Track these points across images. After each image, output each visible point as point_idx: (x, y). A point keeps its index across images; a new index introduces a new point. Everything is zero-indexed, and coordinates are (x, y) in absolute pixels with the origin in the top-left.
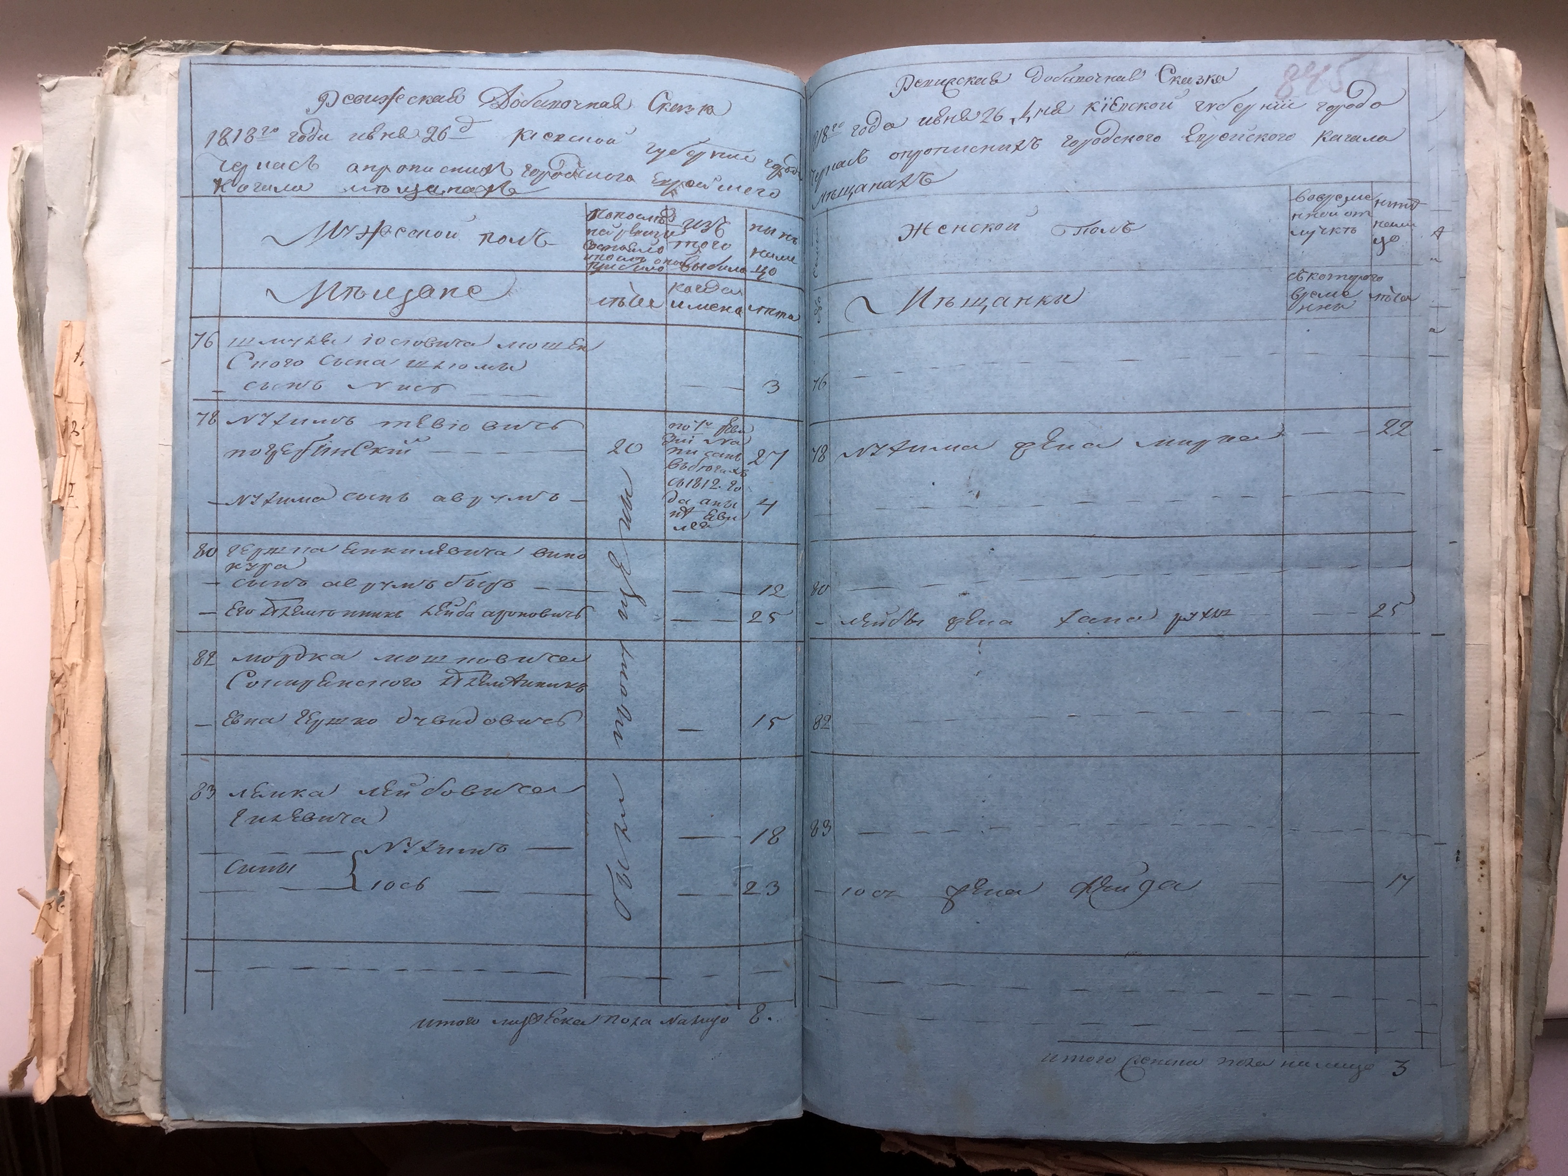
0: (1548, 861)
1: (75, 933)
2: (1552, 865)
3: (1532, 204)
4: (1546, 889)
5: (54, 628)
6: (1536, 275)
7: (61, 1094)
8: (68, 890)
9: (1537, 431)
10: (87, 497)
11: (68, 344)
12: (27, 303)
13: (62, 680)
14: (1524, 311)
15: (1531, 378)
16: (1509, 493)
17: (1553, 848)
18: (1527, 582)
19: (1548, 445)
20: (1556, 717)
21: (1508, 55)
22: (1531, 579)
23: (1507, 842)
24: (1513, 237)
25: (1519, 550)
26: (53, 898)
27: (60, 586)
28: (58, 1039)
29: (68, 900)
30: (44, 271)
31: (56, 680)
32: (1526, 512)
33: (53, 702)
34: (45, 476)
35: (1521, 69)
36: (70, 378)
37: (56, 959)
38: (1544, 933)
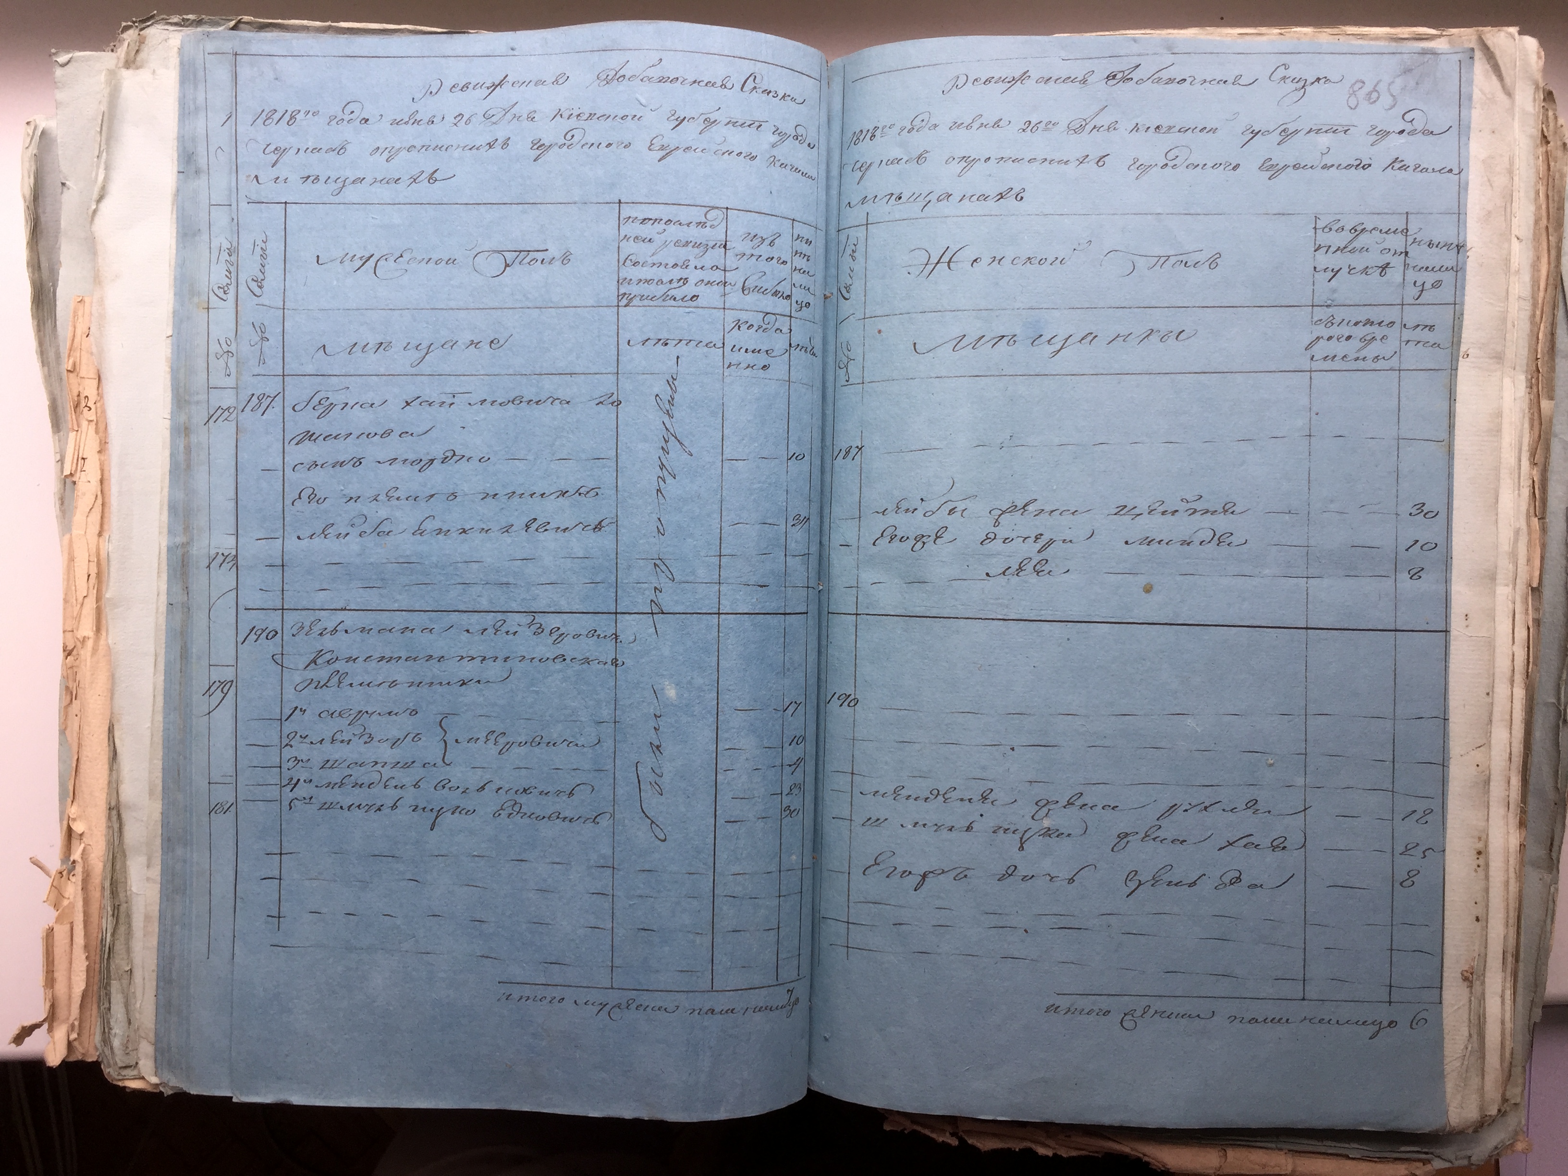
0: (1551, 850)
1: (86, 902)
2: (1554, 855)
3: (1550, 194)
4: (1548, 877)
5: (66, 601)
6: (1553, 265)
7: (72, 1059)
8: (80, 860)
9: (1551, 421)
10: (99, 472)
11: (80, 320)
12: (41, 277)
13: (75, 652)
14: (1540, 301)
15: (1545, 369)
16: (1522, 484)
17: (1557, 839)
18: (1537, 573)
19: (1561, 436)
20: (1562, 708)
21: (1531, 43)
22: (1540, 570)
23: (1511, 831)
24: (1532, 227)
25: (1530, 541)
26: (64, 867)
27: (71, 559)
28: (69, 1006)
29: (79, 869)
30: (57, 246)
31: (68, 652)
32: (1537, 504)
33: (65, 674)
34: (58, 451)
35: (1543, 58)
36: (83, 353)
37: (68, 927)
38: (1545, 922)
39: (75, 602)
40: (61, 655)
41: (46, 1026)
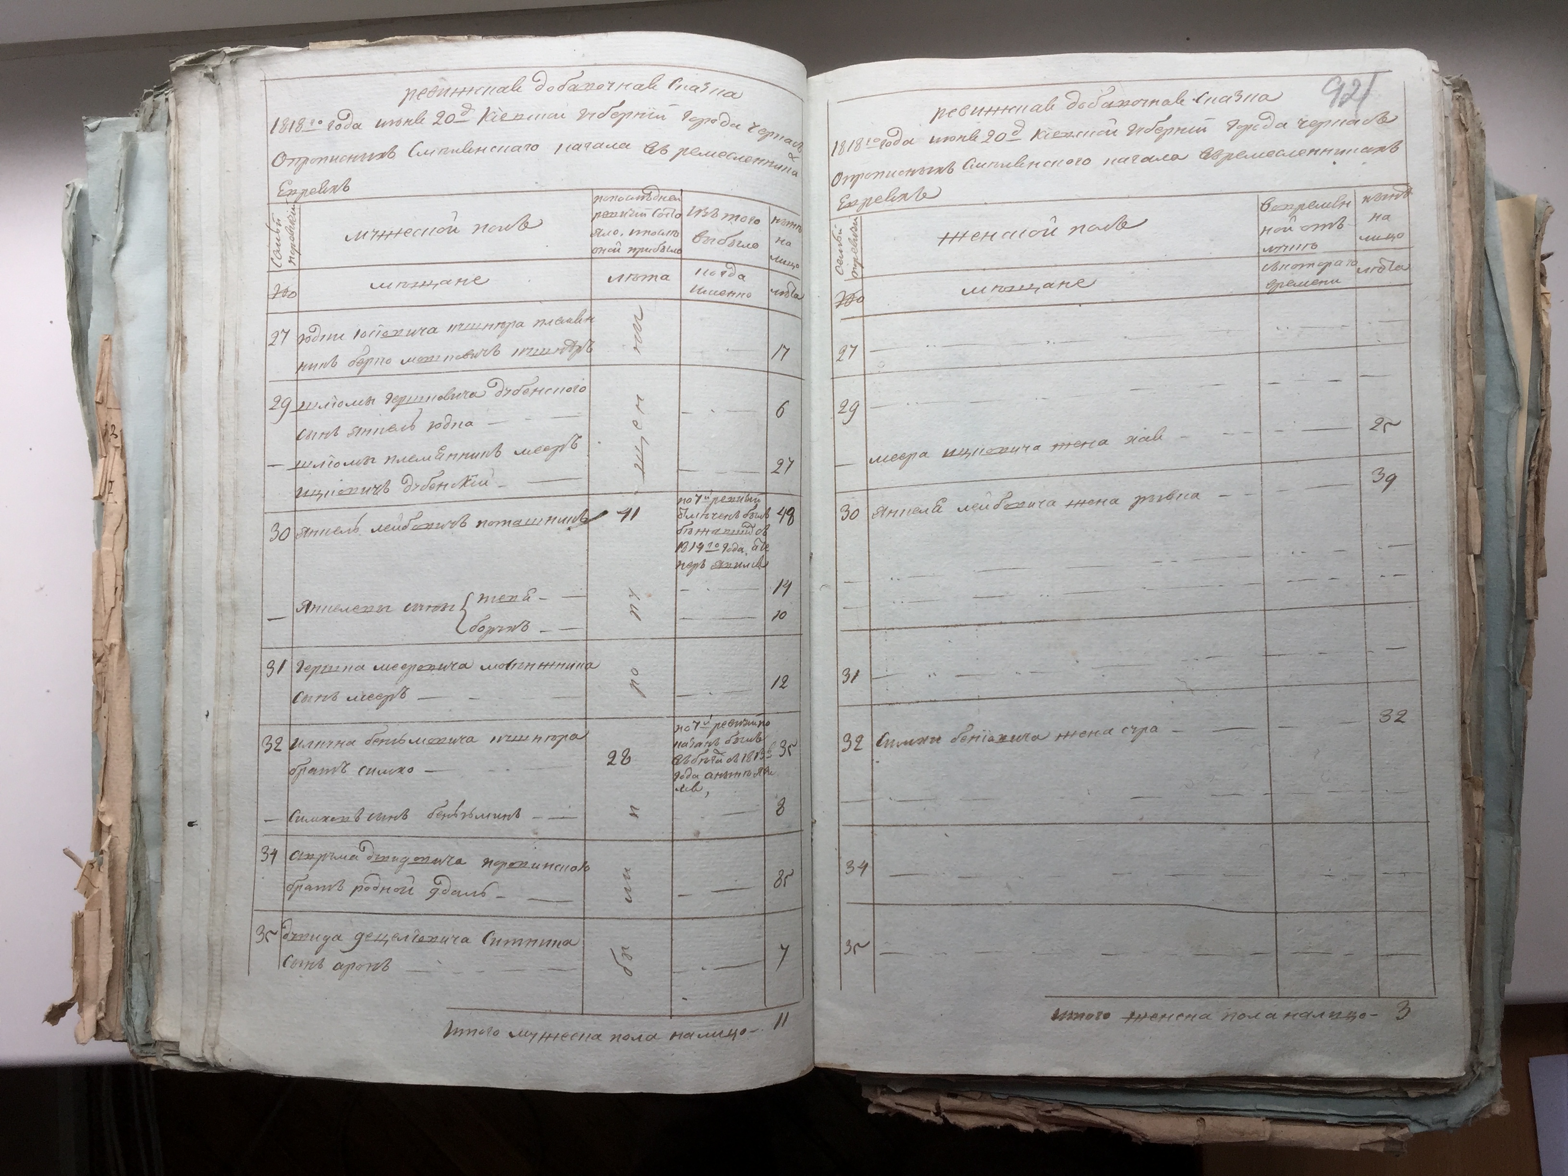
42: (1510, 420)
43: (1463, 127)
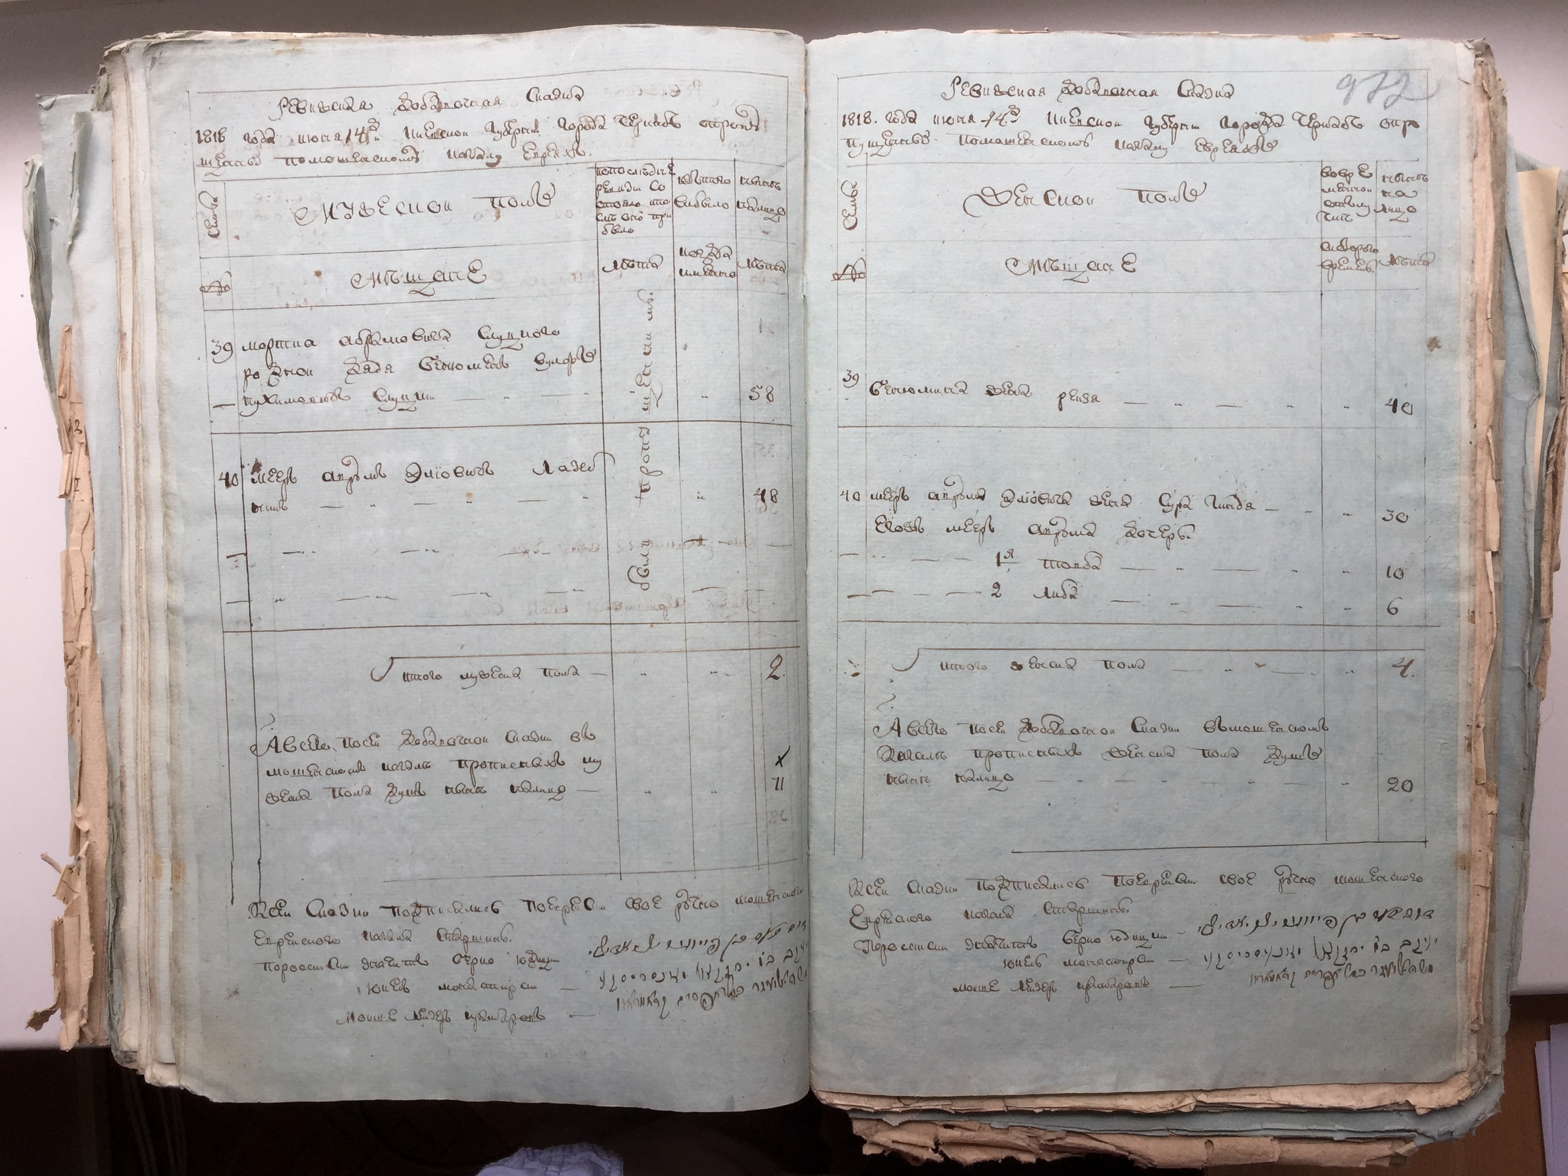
39: (74, 614)
40: (62, 664)
41: (59, 1012)
42: (1528, 407)
43: (1486, 94)
